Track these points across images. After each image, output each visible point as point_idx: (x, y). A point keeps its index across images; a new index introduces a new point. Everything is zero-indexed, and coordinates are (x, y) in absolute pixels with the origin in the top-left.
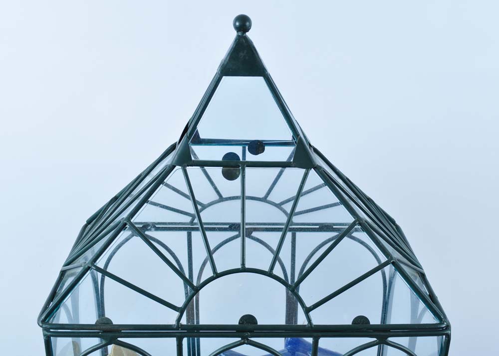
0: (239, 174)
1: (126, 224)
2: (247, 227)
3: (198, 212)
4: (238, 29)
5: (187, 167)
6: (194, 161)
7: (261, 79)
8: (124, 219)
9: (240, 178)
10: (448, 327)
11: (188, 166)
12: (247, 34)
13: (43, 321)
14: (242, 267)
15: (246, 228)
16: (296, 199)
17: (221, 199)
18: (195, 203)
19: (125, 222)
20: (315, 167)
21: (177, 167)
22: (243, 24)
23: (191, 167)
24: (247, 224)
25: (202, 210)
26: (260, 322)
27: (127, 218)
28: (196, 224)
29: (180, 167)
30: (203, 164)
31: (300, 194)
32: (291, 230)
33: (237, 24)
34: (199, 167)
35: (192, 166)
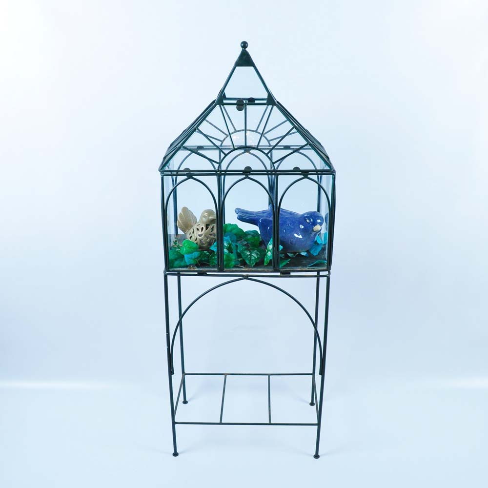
0: (244, 108)
1: (196, 129)
4: (242, 47)
5: (221, 105)
6: (224, 103)
7: (252, 68)
9: (244, 110)
10: (334, 171)
12: (246, 49)
13: (161, 169)
17: (236, 131)
21: (217, 106)
22: (244, 45)
26: (253, 169)
29: (219, 105)
33: (242, 45)
35: (223, 105)
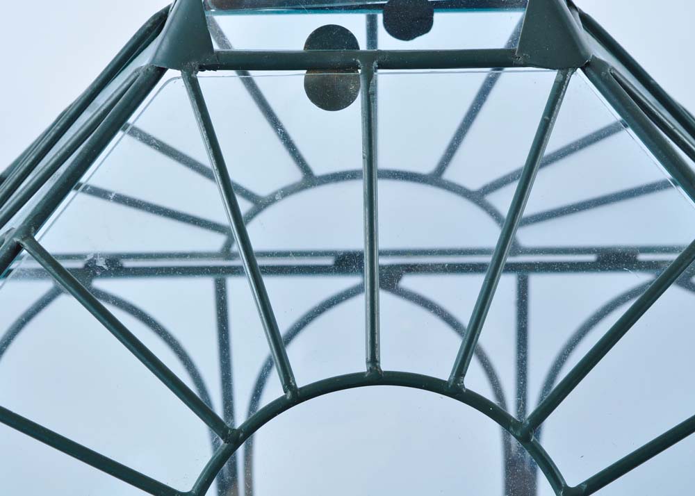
0: (357, 91)
1: (19, 248)
2: (383, 261)
3: (240, 222)
5: (200, 74)
6: (218, 52)
8: (13, 232)
11: (202, 69)
14: (371, 370)
15: (381, 267)
16: (526, 178)
17: (310, 179)
18: (229, 189)
19: (16, 240)
20: (588, 64)
21: (171, 73)
23: (211, 73)
24: (384, 253)
25: (253, 214)
27: (20, 229)
28: (236, 256)
29: (178, 73)
30: (245, 63)
31: (536, 159)
32: (511, 268)
34: (233, 73)
35: (215, 69)
